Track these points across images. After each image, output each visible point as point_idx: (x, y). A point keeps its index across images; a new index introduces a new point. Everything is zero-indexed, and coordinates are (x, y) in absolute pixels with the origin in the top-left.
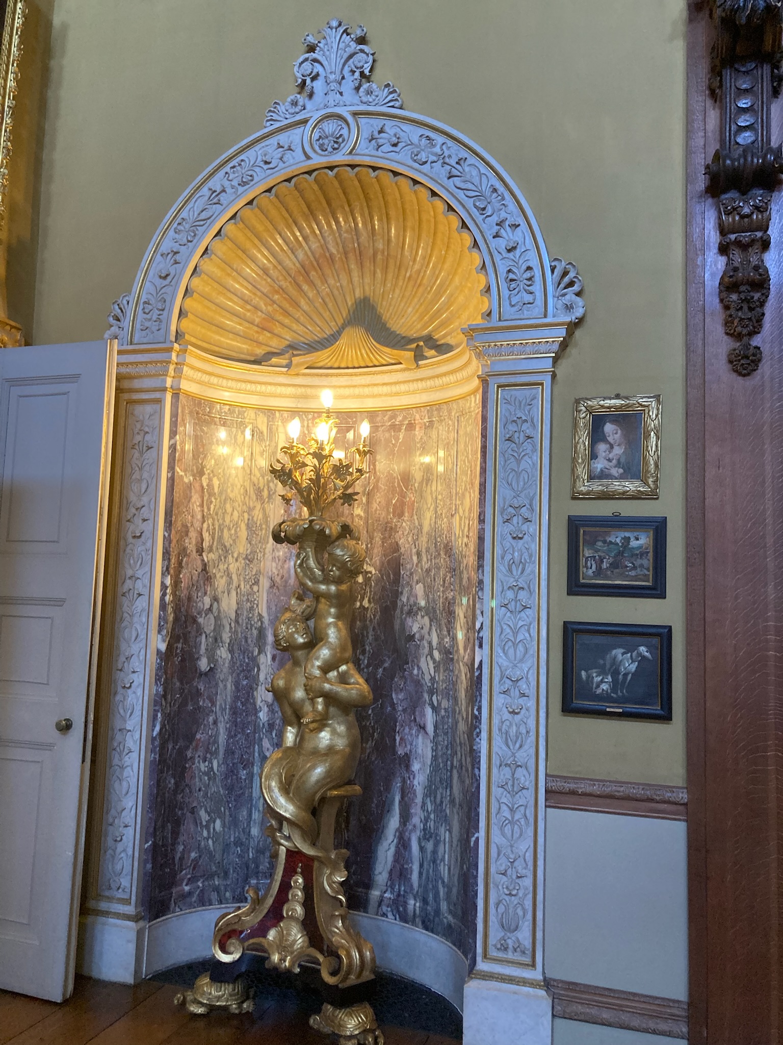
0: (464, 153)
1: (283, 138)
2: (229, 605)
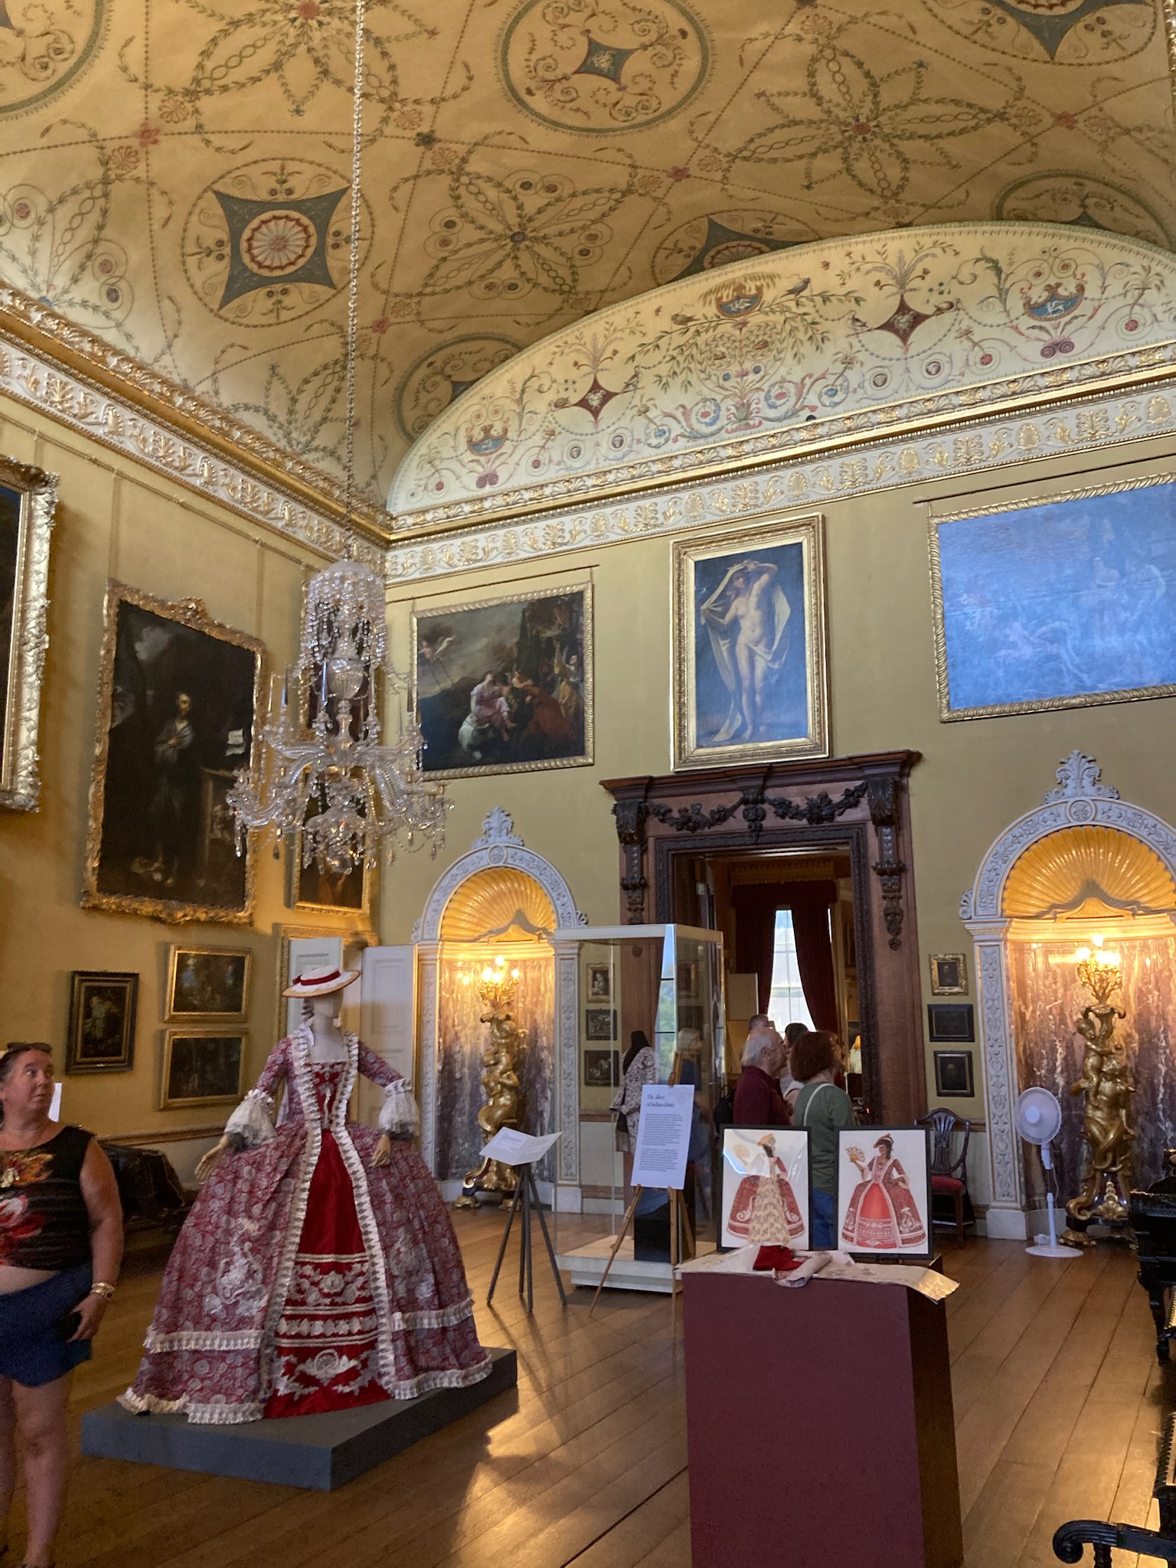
1: (479, 854)
2: (467, 1049)
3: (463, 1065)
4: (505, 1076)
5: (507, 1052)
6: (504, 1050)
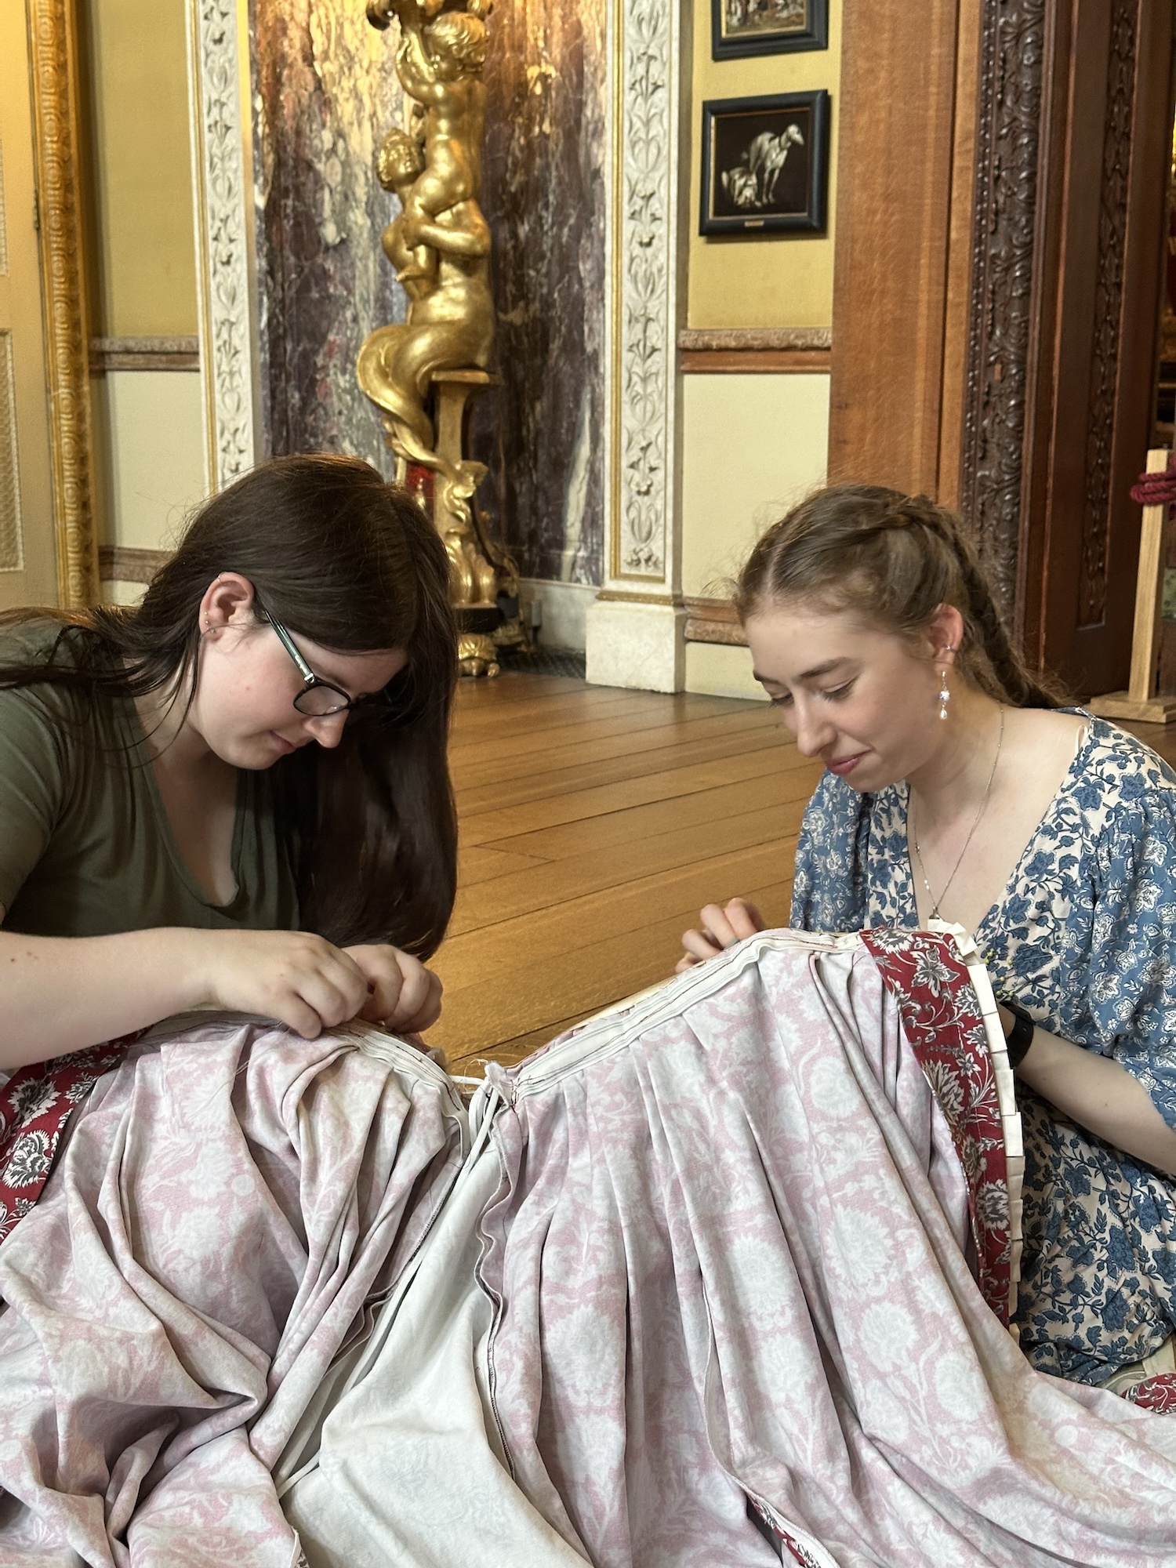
4: (445, 217)
5: (455, 132)
6: (444, 124)
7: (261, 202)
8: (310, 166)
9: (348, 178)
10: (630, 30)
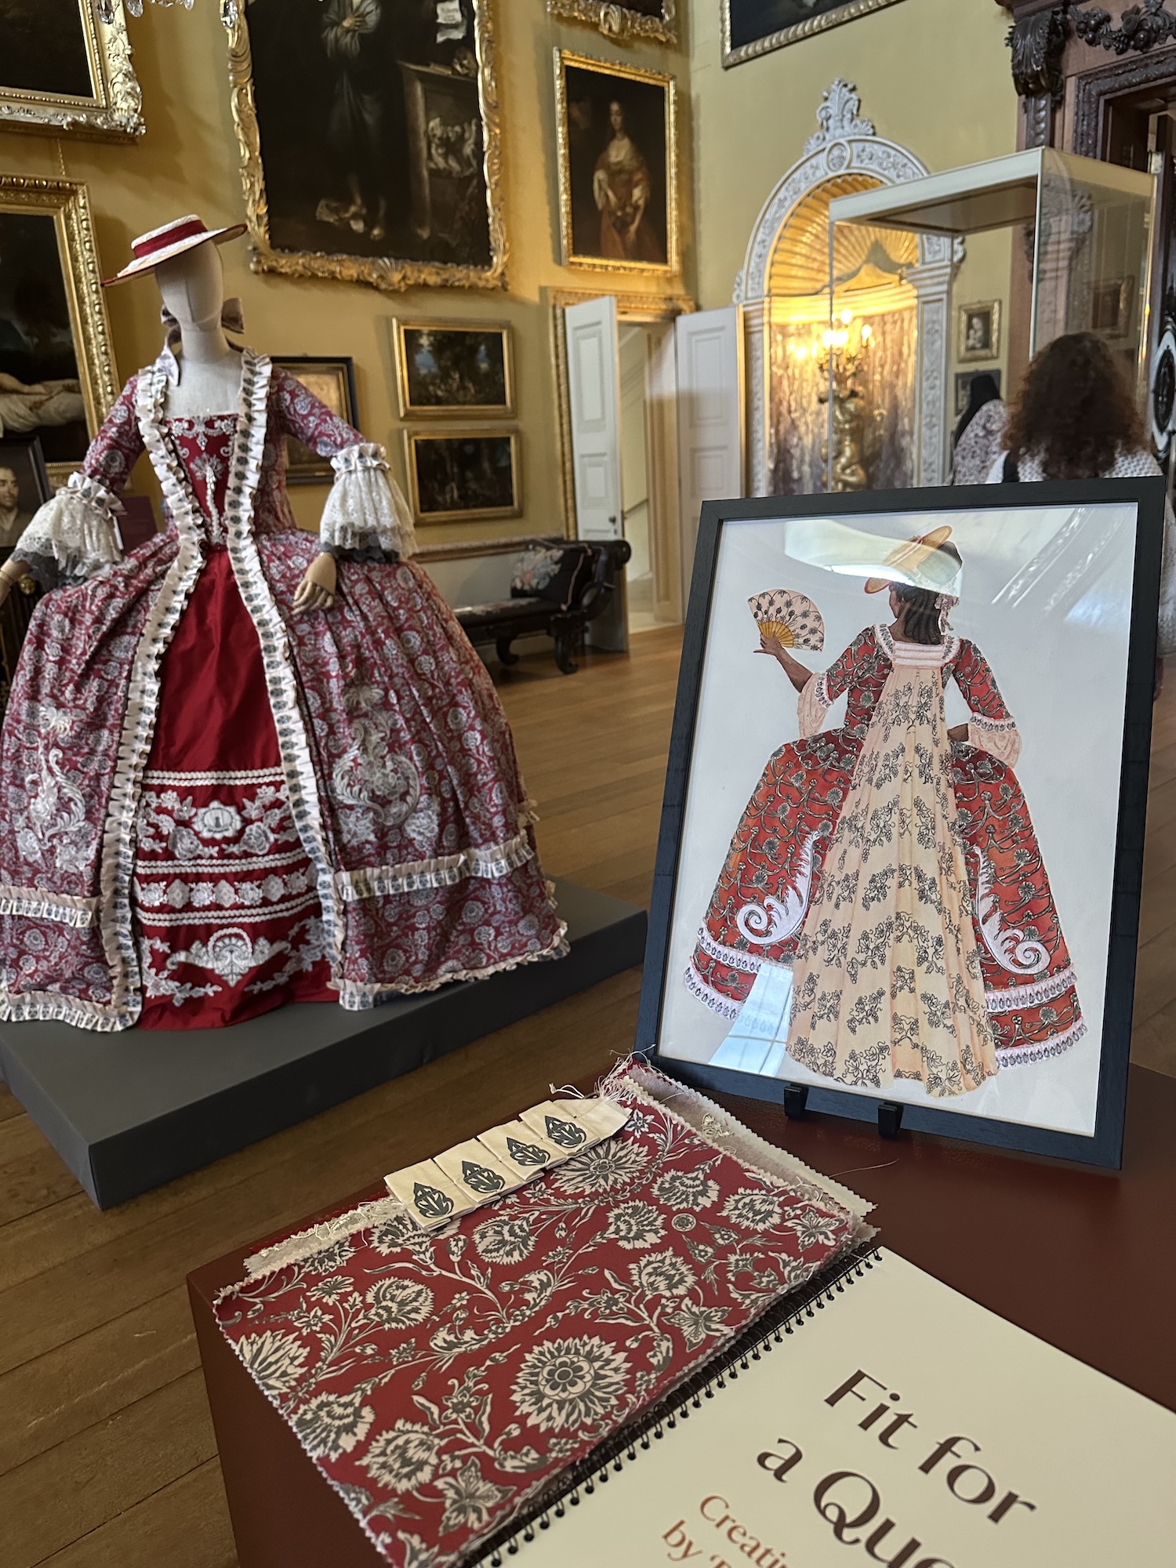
0: (905, 161)
1: (813, 161)
2: (808, 441)
3: (802, 461)
4: (848, 471)
5: (852, 441)
6: (848, 438)
7: (772, 466)
8: (789, 451)
9: (803, 454)
10: (924, 406)
